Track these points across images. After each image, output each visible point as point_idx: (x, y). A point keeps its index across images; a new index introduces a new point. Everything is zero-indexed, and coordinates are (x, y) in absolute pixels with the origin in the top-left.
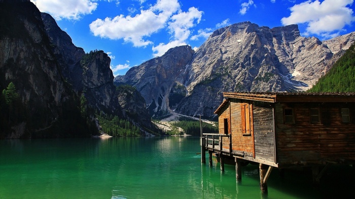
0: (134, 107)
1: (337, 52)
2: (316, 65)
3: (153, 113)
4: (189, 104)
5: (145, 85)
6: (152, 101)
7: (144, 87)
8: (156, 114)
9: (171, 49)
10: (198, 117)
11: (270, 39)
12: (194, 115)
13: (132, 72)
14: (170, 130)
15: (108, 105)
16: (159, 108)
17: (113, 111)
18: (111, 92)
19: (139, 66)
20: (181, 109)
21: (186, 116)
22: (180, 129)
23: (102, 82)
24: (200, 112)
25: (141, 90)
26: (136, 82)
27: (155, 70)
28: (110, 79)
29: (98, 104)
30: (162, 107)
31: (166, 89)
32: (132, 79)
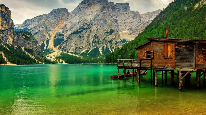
0: (30, 46)
1: (147, 21)
2: (137, 27)
3: (43, 50)
4: (66, 45)
5: (37, 32)
6: (42, 42)
7: (36, 33)
8: (45, 50)
9: (54, 10)
10: (72, 53)
11: (114, 10)
12: (69, 52)
13: (28, 23)
14: (55, 60)
15: (11, 44)
16: (47, 47)
17: (15, 48)
18: (12, 35)
19: (33, 19)
20: (61, 48)
21: (64, 52)
22: (61, 60)
23: (5, 27)
24: (73, 50)
25: (35, 35)
26: (31, 30)
27: (44, 23)
28: (12, 26)
29: (3, 43)
30: (49, 47)
31: (51, 35)
32: (28, 27)
